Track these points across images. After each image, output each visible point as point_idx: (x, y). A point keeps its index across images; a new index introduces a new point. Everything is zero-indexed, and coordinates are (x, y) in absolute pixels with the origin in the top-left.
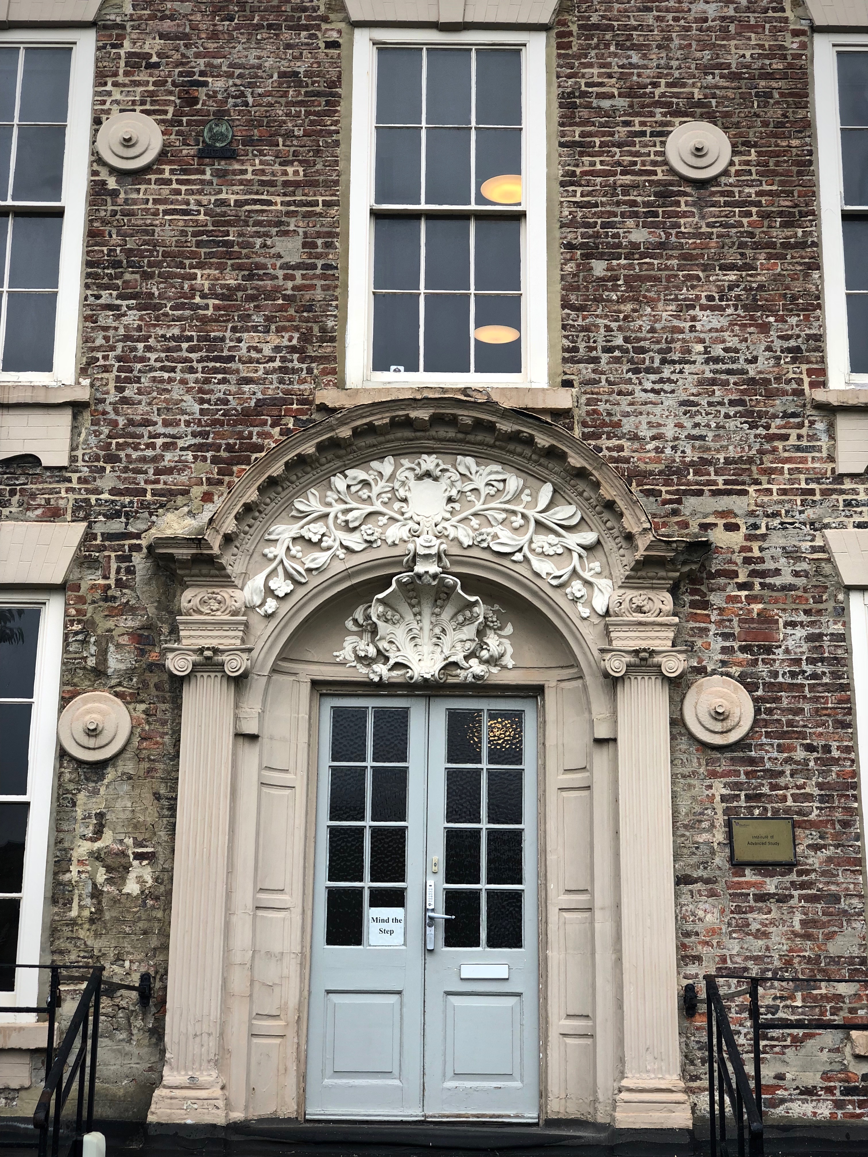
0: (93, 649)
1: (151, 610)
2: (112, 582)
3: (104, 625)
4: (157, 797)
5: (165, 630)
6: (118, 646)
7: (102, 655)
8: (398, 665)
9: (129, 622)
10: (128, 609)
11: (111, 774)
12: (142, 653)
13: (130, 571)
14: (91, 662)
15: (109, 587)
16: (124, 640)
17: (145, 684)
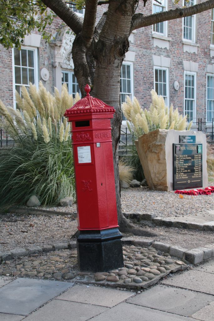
0: (43, 60)
1: (49, 54)
2: (44, 47)
3: (44, 56)
4: (51, 87)
5: (51, 57)
6: (46, 60)
7: (44, 61)
8: (71, 66)
9: (47, 55)
10: (46, 53)
11: (47, 83)
12: (49, 61)
13: (46, 46)
14: (43, 63)
15: (44, 48)
16: (47, 59)
17: (49, 67)
